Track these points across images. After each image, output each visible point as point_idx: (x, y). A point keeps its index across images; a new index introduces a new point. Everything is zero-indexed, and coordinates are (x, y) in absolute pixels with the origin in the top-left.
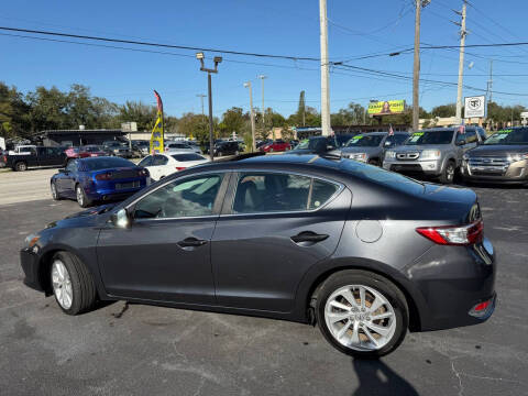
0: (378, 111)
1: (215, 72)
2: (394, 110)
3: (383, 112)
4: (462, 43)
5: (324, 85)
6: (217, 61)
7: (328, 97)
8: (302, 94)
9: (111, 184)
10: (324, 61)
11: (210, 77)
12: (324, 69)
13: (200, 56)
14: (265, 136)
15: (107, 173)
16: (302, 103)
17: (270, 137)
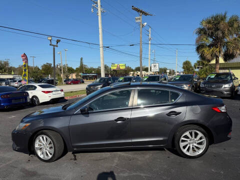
0: (115, 68)
1: (57, 46)
2: (121, 68)
3: (117, 68)
4: (150, 42)
5: (101, 56)
6: (58, 41)
7: (103, 61)
8: (81, 59)
9: (9, 100)
10: (101, 46)
11: (54, 49)
12: (101, 49)
13: (50, 38)
14: (67, 77)
15: (7, 94)
16: (81, 63)
17: (70, 78)
